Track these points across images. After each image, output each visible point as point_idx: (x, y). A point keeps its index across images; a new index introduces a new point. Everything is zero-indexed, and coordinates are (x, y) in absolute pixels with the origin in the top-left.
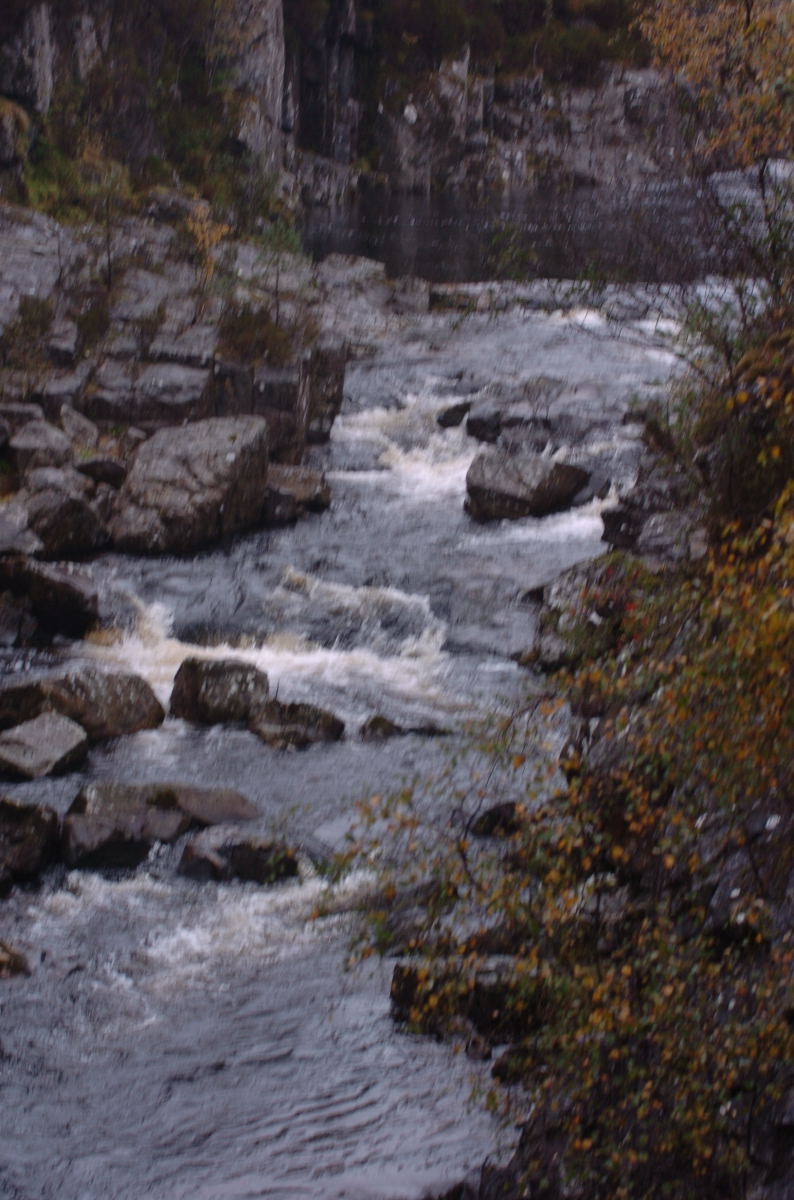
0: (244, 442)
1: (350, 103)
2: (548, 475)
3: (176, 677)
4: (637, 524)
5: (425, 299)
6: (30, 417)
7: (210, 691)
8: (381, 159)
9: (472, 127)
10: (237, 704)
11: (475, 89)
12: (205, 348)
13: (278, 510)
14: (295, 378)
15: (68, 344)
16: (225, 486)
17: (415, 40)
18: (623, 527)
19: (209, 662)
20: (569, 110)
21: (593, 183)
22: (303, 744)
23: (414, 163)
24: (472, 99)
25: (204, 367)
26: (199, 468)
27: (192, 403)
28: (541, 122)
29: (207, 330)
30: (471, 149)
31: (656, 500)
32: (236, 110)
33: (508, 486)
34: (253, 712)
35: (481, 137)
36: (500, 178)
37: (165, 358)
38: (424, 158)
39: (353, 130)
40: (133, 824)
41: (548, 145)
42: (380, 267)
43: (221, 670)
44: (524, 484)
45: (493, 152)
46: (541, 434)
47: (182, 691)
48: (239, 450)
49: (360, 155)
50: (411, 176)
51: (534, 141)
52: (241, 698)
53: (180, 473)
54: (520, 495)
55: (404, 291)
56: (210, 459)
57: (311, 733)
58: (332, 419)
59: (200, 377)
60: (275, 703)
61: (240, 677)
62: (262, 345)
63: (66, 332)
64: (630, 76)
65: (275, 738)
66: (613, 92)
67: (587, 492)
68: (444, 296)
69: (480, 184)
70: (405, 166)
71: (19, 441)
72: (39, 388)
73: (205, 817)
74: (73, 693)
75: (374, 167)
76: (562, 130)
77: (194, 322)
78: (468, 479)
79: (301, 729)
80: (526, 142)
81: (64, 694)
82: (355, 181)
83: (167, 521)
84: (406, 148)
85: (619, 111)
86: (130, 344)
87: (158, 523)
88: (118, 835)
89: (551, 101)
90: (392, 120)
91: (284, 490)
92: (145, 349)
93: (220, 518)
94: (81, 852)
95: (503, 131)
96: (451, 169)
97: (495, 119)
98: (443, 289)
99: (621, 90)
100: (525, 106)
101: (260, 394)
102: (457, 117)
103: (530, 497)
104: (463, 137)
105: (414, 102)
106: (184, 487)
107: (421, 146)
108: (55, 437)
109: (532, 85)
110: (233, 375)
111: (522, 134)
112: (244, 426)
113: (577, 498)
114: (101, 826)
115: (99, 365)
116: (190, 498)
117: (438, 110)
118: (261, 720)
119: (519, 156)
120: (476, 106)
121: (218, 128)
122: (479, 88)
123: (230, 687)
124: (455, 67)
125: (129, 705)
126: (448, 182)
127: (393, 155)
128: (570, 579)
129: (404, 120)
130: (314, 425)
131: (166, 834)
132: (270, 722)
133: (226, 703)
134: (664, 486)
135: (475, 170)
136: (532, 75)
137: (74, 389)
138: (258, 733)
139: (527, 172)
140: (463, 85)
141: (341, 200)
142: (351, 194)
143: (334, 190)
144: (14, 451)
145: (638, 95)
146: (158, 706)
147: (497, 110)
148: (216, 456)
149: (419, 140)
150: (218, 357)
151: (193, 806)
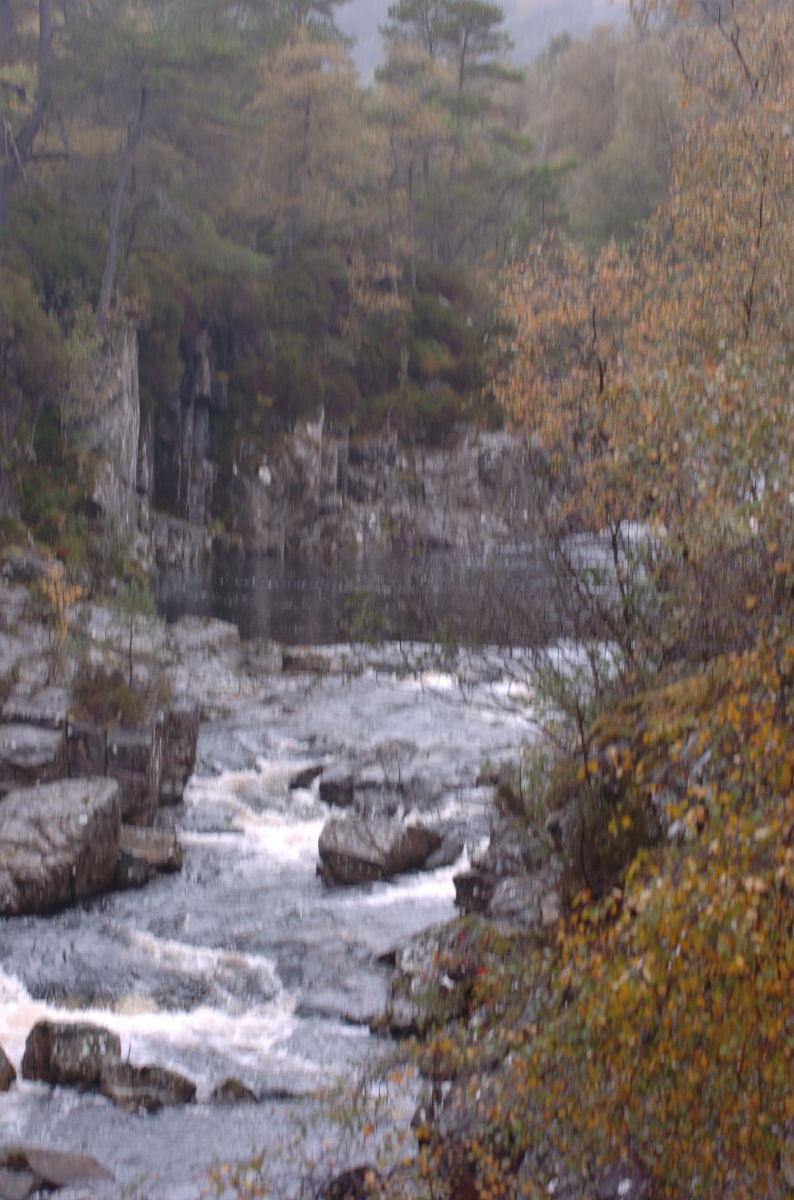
0: (97, 805)
1: (205, 464)
2: (400, 838)
3: (29, 1041)
4: (489, 888)
5: (279, 662)
7: (62, 1054)
8: (235, 521)
9: (326, 489)
10: (89, 1067)
11: (330, 451)
12: (59, 709)
13: (131, 873)
14: (148, 740)
16: (78, 848)
17: (270, 402)
18: (475, 891)
19: (59, 1025)
20: (423, 472)
21: (447, 546)
22: (154, 1107)
23: (268, 525)
24: (326, 461)
25: (57, 729)
26: (51, 830)
27: (45, 765)
28: (395, 485)
29: (58, 693)
30: (324, 511)
31: (509, 865)
32: (90, 472)
33: (361, 850)
34: (105, 1074)
35: (335, 499)
36: (354, 540)
37: (18, 720)
38: (278, 520)
39: (207, 492)
41: (403, 507)
42: (233, 629)
43: (71, 1033)
44: (378, 848)
45: (347, 514)
46: (394, 797)
47: (33, 1055)
48: (92, 813)
49: (214, 517)
50: (264, 538)
51: (388, 503)
52: (93, 1062)
53: (32, 835)
54: (372, 859)
55: (257, 653)
56: (62, 821)
57: (163, 1096)
58: (185, 780)
59: (53, 739)
60: (128, 1065)
61: (92, 1040)
62: (115, 707)
64: (484, 438)
65: (127, 1100)
66: (467, 454)
67: (439, 856)
68: (298, 660)
69: (334, 546)
70: (259, 527)
73: (56, 1179)
75: (228, 528)
76: (417, 492)
77: (48, 682)
78: (321, 843)
79: (153, 1092)
80: (380, 504)
82: (209, 543)
83: (19, 882)
84: (260, 510)
85: (473, 474)
87: (10, 885)
89: (405, 464)
90: (246, 482)
91: (137, 853)
93: (72, 880)
95: (356, 493)
96: (305, 530)
97: (349, 481)
98: (297, 652)
99: (475, 453)
100: (380, 468)
101: (113, 756)
102: (312, 479)
103: (382, 862)
104: (317, 499)
105: (268, 465)
106: (37, 849)
107: (275, 508)
109: (386, 448)
110: (86, 737)
111: (376, 495)
112: (97, 787)
113: (429, 862)
116: (42, 860)
117: (292, 471)
118: (113, 1084)
119: (373, 518)
120: (330, 469)
121: (72, 489)
122: (334, 449)
123: (81, 1050)
124: (310, 429)
126: (302, 545)
127: (246, 517)
128: (422, 944)
129: (259, 482)
130: (167, 788)
131: (17, 1196)
132: (122, 1085)
133: (78, 1065)
134: (516, 850)
135: (328, 532)
136: (386, 437)
138: (110, 1096)
139: (381, 534)
140: (317, 448)
141: (195, 562)
142: (206, 556)
143: (188, 552)
145: (492, 458)
146: (10, 1067)
147: (351, 472)
148: (69, 818)
149: (273, 502)
150: (71, 719)
151: (46, 1169)
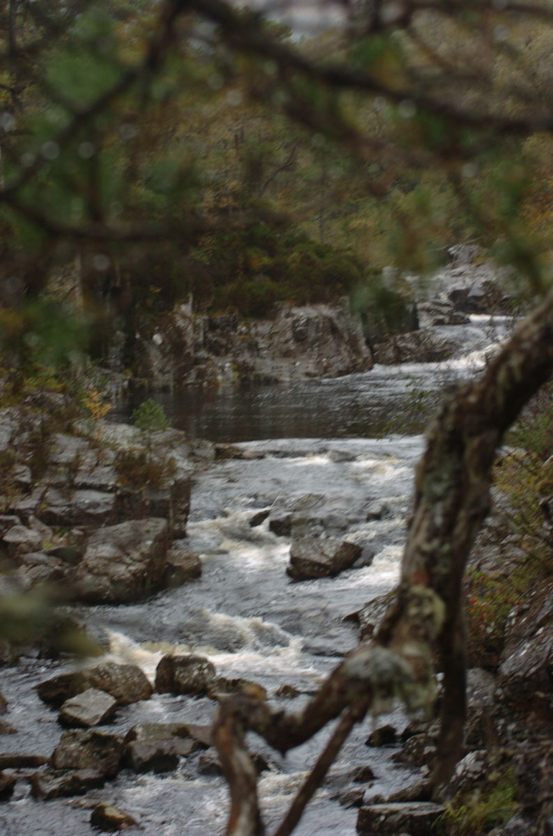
0: (156, 533)
1: (118, 333)
2: (339, 550)
3: (158, 668)
5: (212, 452)
6: (12, 523)
7: (182, 675)
8: (140, 369)
9: (197, 347)
10: (198, 683)
11: (198, 322)
12: (109, 480)
13: (173, 576)
15: (26, 479)
16: (147, 560)
17: (158, 290)
19: (180, 657)
20: (257, 334)
21: (277, 381)
23: (161, 371)
24: (196, 328)
25: (110, 491)
26: (130, 550)
27: (107, 514)
28: (238, 343)
29: (107, 469)
33: (316, 557)
34: (210, 686)
35: (203, 353)
36: (216, 379)
37: (85, 487)
38: (168, 368)
39: (121, 351)
40: (166, 746)
41: (246, 357)
42: (181, 433)
43: (186, 662)
44: (326, 555)
45: (209, 362)
47: (162, 677)
48: (153, 537)
49: (126, 368)
50: (161, 380)
51: (236, 355)
52: (200, 678)
53: (118, 553)
54: (323, 562)
55: (198, 447)
56: (135, 544)
58: (186, 520)
59: (110, 497)
60: (223, 680)
61: (199, 666)
62: (146, 477)
63: (23, 472)
64: (295, 311)
66: (284, 322)
67: (361, 561)
68: (224, 450)
69: (205, 384)
70: (156, 373)
71: (8, 538)
72: (12, 507)
73: (207, 742)
74: (102, 677)
75: (135, 375)
76: (253, 348)
77: (97, 465)
78: (291, 553)
80: (230, 355)
81: (97, 678)
82: (126, 383)
83: (113, 582)
84: (156, 361)
85: (289, 335)
86: (63, 479)
87: (108, 584)
88: (160, 751)
89: (244, 329)
90: (146, 343)
91: (176, 564)
92: (71, 481)
94: (140, 762)
95: (216, 349)
96: (185, 375)
97: (210, 341)
99: (290, 320)
100: (228, 332)
101: (147, 507)
102: (189, 341)
103: (329, 563)
104: (192, 353)
105: (159, 331)
107: (165, 360)
108: (32, 535)
109: (231, 319)
110: (128, 495)
111: (227, 351)
112: (154, 524)
113: (356, 564)
114: (150, 747)
115: (46, 491)
116: (127, 568)
117: (175, 336)
118: (215, 691)
119: (227, 365)
120: (198, 333)
122: (201, 320)
123: (193, 671)
124: (184, 308)
125: (134, 684)
126: (184, 383)
127: (147, 366)
128: (374, 607)
129: (154, 343)
130: (176, 527)
131: (185, 752)
132: (221, 692)
133: (191, 682)
135: (201, 375)
136: (231, 312)
137: (34, 507)
138: (214, 698)
139: (232, 375)
140: (190, 320)
141: (119, 396)
142: (125, 391)
144: (7, 543)
145: (301, 323)
146: (149, 684)
147: (210, 335)
148: (140, 542)
149: (164, 357)
150: (119, 485)
151: (197, 735)
